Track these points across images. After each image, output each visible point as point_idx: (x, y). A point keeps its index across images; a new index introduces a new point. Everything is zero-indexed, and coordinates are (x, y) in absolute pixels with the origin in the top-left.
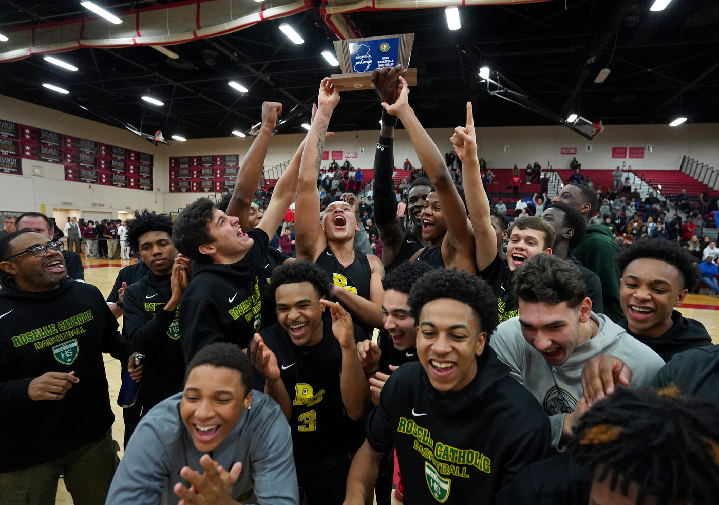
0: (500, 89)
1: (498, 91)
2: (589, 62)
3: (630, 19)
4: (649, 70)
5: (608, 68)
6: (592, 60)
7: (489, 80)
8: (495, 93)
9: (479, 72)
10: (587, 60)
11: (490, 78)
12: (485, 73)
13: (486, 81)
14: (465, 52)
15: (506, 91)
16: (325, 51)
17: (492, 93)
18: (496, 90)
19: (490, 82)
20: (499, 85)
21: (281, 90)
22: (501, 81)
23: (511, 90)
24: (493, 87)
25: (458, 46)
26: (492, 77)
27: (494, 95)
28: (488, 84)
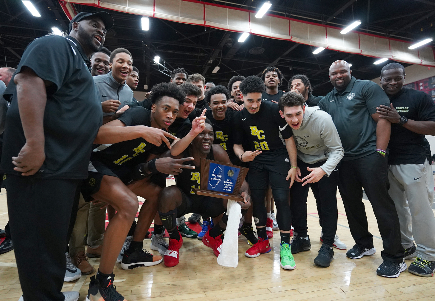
0: (166, 70)
1: (164, 71)
2: (209, 62)
3: (229, 44)
4: (235, 71)
5: (219, 66)
6: (211, 62)
7: (159, 64)
9: (154, 58)
10: (208, 61)
11: (160, 62)
12: (157, 60)
13: (158, 64)
14: (147, 46)
16: (54, 27)
17: (160, 71)
18: (163, 70)
20: (165, 67)
21: (9, 49)
22: (167, 66)
24: (162, 68)
25: (143, 41)
26: (161, 62)
27: (161, 73)
28: (159, 66)
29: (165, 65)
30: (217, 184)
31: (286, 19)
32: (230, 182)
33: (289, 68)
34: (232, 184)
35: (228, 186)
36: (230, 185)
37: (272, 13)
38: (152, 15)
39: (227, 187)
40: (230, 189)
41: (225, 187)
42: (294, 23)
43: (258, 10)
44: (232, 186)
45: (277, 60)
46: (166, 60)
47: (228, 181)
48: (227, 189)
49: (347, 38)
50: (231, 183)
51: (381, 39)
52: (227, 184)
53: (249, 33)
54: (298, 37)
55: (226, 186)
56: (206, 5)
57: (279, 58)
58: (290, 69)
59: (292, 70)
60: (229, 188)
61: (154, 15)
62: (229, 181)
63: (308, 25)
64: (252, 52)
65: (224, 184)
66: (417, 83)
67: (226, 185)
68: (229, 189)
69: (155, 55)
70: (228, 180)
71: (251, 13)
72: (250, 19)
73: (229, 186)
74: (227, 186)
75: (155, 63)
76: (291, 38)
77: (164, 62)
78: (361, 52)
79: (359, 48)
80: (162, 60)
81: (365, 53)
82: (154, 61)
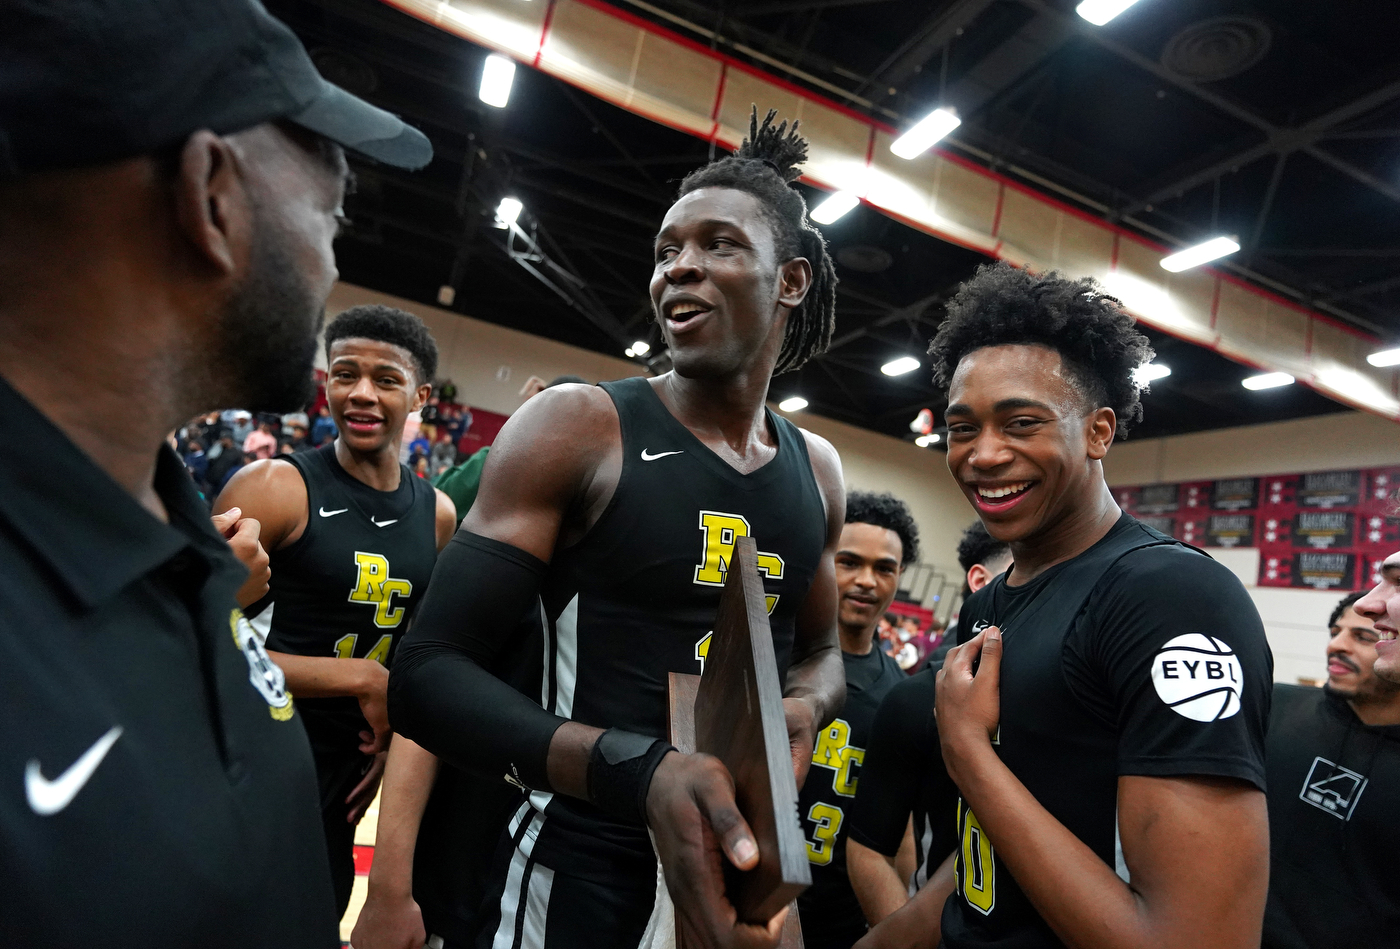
0: (533, 253)
1: (528, 257)
7: (516, 230)
8: (520, 258)
9: (498, 203)
11: (517, 224)
12: (509, 213)
13: (510, 228)
15: (544, 262)
17: (513, 254)
18: (523, 253)
19: (517, 236)
22: (541, 241)
23: (555, 262)
24: (520, 245)
25: (472, 137)
26: (523, 223)
27: (514, 262)
28: (512, 236)
29: (535, 236)
31: (992, 176)
37: (953, 151)
38: (529, 56)
42: (1015, 197)
43: (905, 127)
46: (542, 221)
49: (1181, 285)
51: (1287, 312)
53: (860, 199)
54: (1021, 247)
56: (731, 70)
61: (537, 59)
63: (1060, 216)
66: (1370, 475)
69: (506, 194)
71: (880, 134)
72: (873, 152)
75: (497, 219)
76: (999, 246)
77: (534, 226)
78: (1218, 339)
79: (1213, 325)
80: (529, 217)
81: (1229, 347)
82: (495, 214)
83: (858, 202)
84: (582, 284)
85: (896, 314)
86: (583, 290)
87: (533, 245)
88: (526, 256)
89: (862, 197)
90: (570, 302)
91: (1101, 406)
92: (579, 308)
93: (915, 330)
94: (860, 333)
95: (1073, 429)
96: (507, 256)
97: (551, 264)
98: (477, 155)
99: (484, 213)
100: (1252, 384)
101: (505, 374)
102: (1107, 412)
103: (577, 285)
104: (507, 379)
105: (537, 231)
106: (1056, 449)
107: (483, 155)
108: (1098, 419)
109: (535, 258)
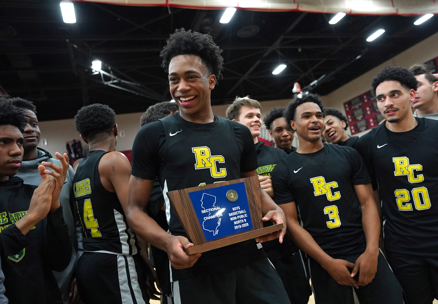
0: (114, 79)
3: (207, 28)
7: (102, 72)
8: (109, 83)
9: (91, 65)
12: (97, 66)
13: (100, 73)
15: (120, 82)
17: (106, 83)
18: (110, 80)
19: (104, 75)
22: (115, 73)
23: (124, 80)
24: (107, 78)
25: (67, 40)
26: (104, 69)
27: (107, 85)
28: (102, 75)
29: (111, 72)
30: (219, 224)
32: (239, 210)
33: (297, 49)
34: (245, 213)
35: (239, 219)
36: (242, 216)
39: (239, 222)
40: (246, 223)
41: (235, 223)
44: (246, 216)
45: (279, 41)
47: (235, 211)
48: (241, 224)
50: (242, 212)
52: (236, 216)
53: (236, 7)
55: (235, 220)
57: (282, 37)
58: (300, 50)
59: (302, 51)
60: (243, 221)
62: (237, 210)
64: (242, 33)
65: (231, 219)
67: (235, 218)
68: (243, 223)
69: (93, 59)
70: (234, 209)
73: (242, 219)
74: (237, 220)
75: (93, 71)
76: (298, 6)
77: (110, 68)
78: (397, 10)
79: (393, 6)
80: (106, 65)
81: (402, 11)
82: (92, 69)
83: (235, 10)
84: (139, 85)
85: (270, 49)
86: (140, 87)
87: (112, 76)
88: (111, 82)
89: (236, 6)
90: (137, 94)
91: (212, 74)
92: (141, 95)
93: (279, 53)
94: (258, 62)
95: (205, 81)
96: (104, 84)
97: (123, 81)
98: (74, 47)
99: (86, 70)
100: (418, 22)
101: (122, 133)
102: (213, 76)
103: (137, 86)
104: (124, 135)
105: (112, 70)
106: (201, 85)
107: (76, 46)
108: (211, 78)
109: (115, 81)
